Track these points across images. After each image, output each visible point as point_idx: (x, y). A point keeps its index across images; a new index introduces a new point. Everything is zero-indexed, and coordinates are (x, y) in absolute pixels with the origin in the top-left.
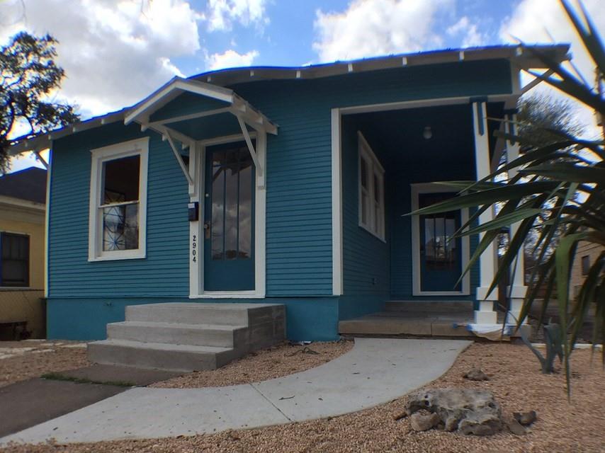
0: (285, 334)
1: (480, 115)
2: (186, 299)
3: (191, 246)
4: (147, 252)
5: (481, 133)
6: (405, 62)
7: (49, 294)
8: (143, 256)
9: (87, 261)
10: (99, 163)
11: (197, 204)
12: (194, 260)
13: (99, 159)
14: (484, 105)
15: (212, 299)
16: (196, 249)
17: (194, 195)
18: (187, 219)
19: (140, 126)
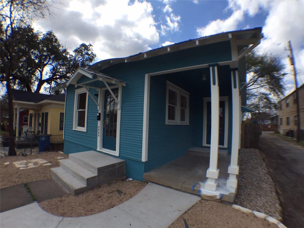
0: (125, 173)
1: (214, 75)
2: (96, 150)
3: (98, 130)
4: (87, 130)
5: (214, 84)
6: (169, 50)
7: (64, 138)
8: (85, 131)
9: (72, 129)
10: (77, 95)
11: (100, 114)
12: (99, 136)
13: (77, 93)
14: (216, 68)
15: (103, 152)
16: (99, 132)
17: (99, 110)
18: (97, 119)
19: (75, 85)
